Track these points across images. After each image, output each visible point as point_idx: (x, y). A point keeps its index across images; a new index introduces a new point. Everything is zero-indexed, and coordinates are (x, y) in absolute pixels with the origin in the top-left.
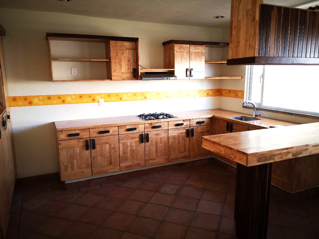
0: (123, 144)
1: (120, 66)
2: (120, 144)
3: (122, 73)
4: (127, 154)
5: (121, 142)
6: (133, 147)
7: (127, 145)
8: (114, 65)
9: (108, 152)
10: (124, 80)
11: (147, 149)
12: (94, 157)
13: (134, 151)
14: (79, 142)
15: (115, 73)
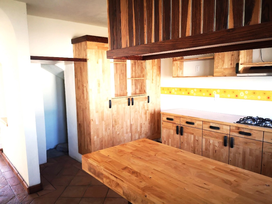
0: (206, 140)
1: (222, 62)
2: (203, 139)
3: (225, 69)
4: (209, 151)
5: (204, 137)
6: (216, 147)
7: (209, 142)
8: (217, 61)
9: (193, 142)
10: (225, 76)
11: (232, 155)
12: (182, 143)
13: (217, 151)
14: (173, 126)
15: (217, 69)
